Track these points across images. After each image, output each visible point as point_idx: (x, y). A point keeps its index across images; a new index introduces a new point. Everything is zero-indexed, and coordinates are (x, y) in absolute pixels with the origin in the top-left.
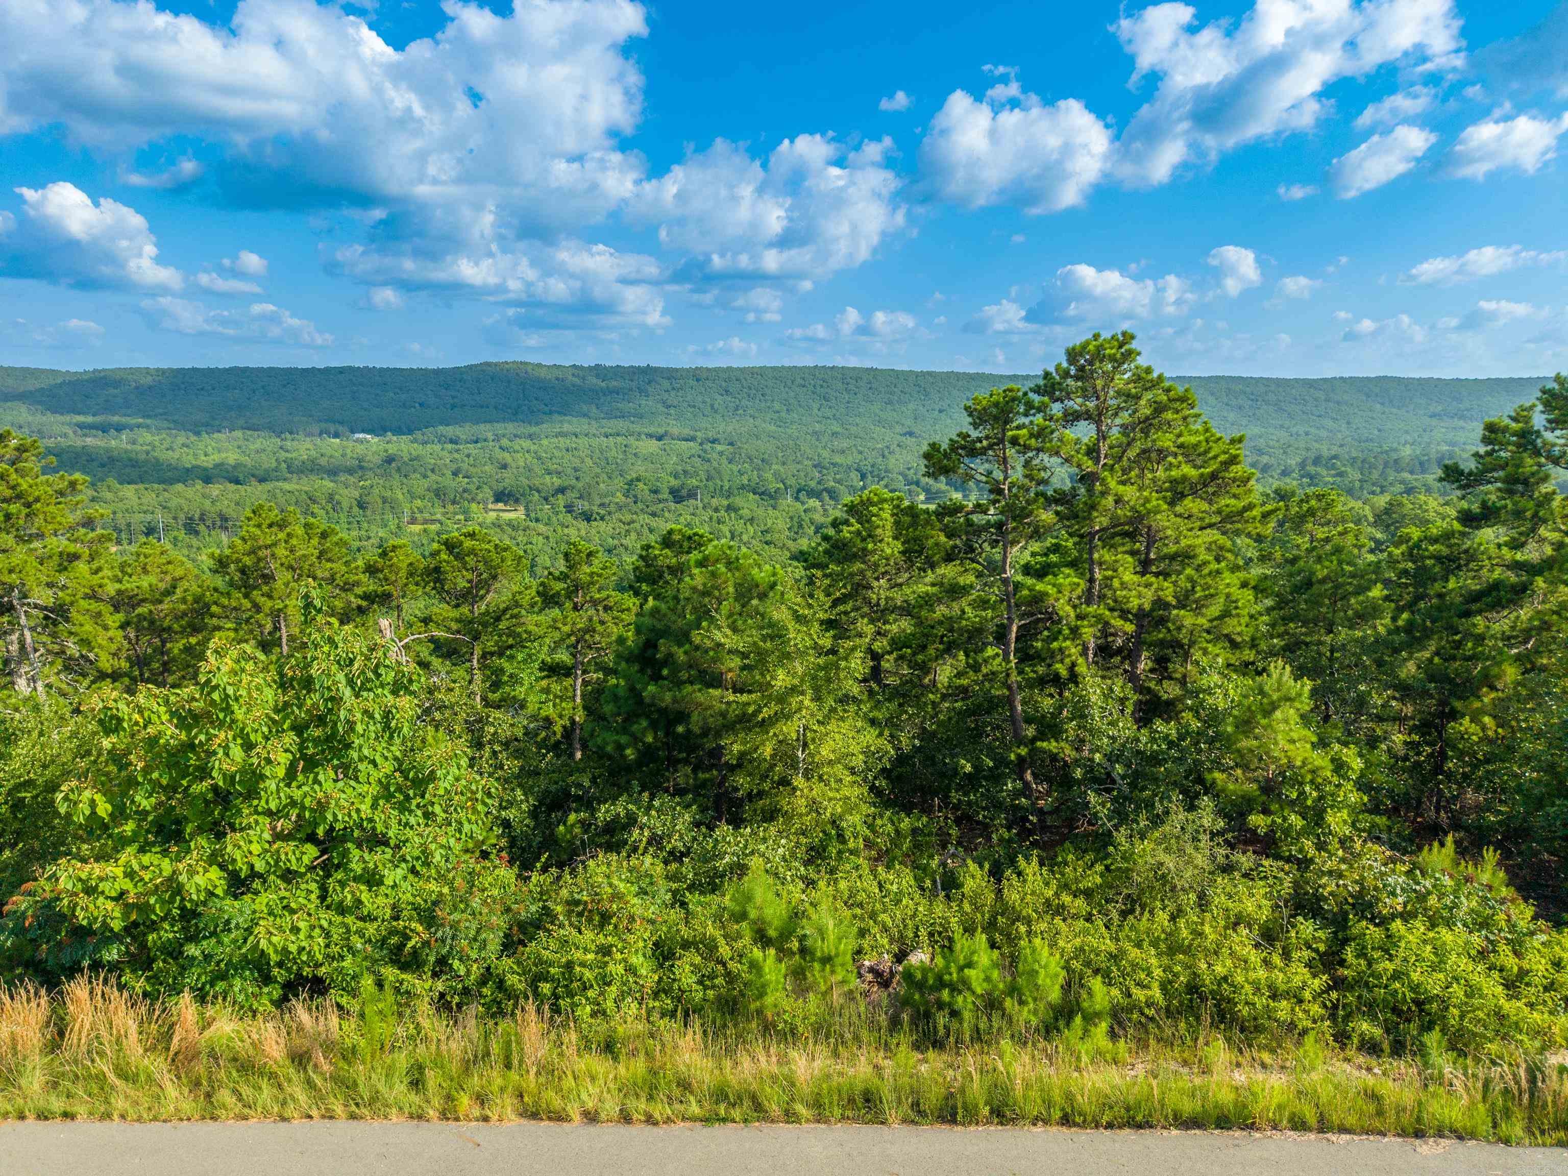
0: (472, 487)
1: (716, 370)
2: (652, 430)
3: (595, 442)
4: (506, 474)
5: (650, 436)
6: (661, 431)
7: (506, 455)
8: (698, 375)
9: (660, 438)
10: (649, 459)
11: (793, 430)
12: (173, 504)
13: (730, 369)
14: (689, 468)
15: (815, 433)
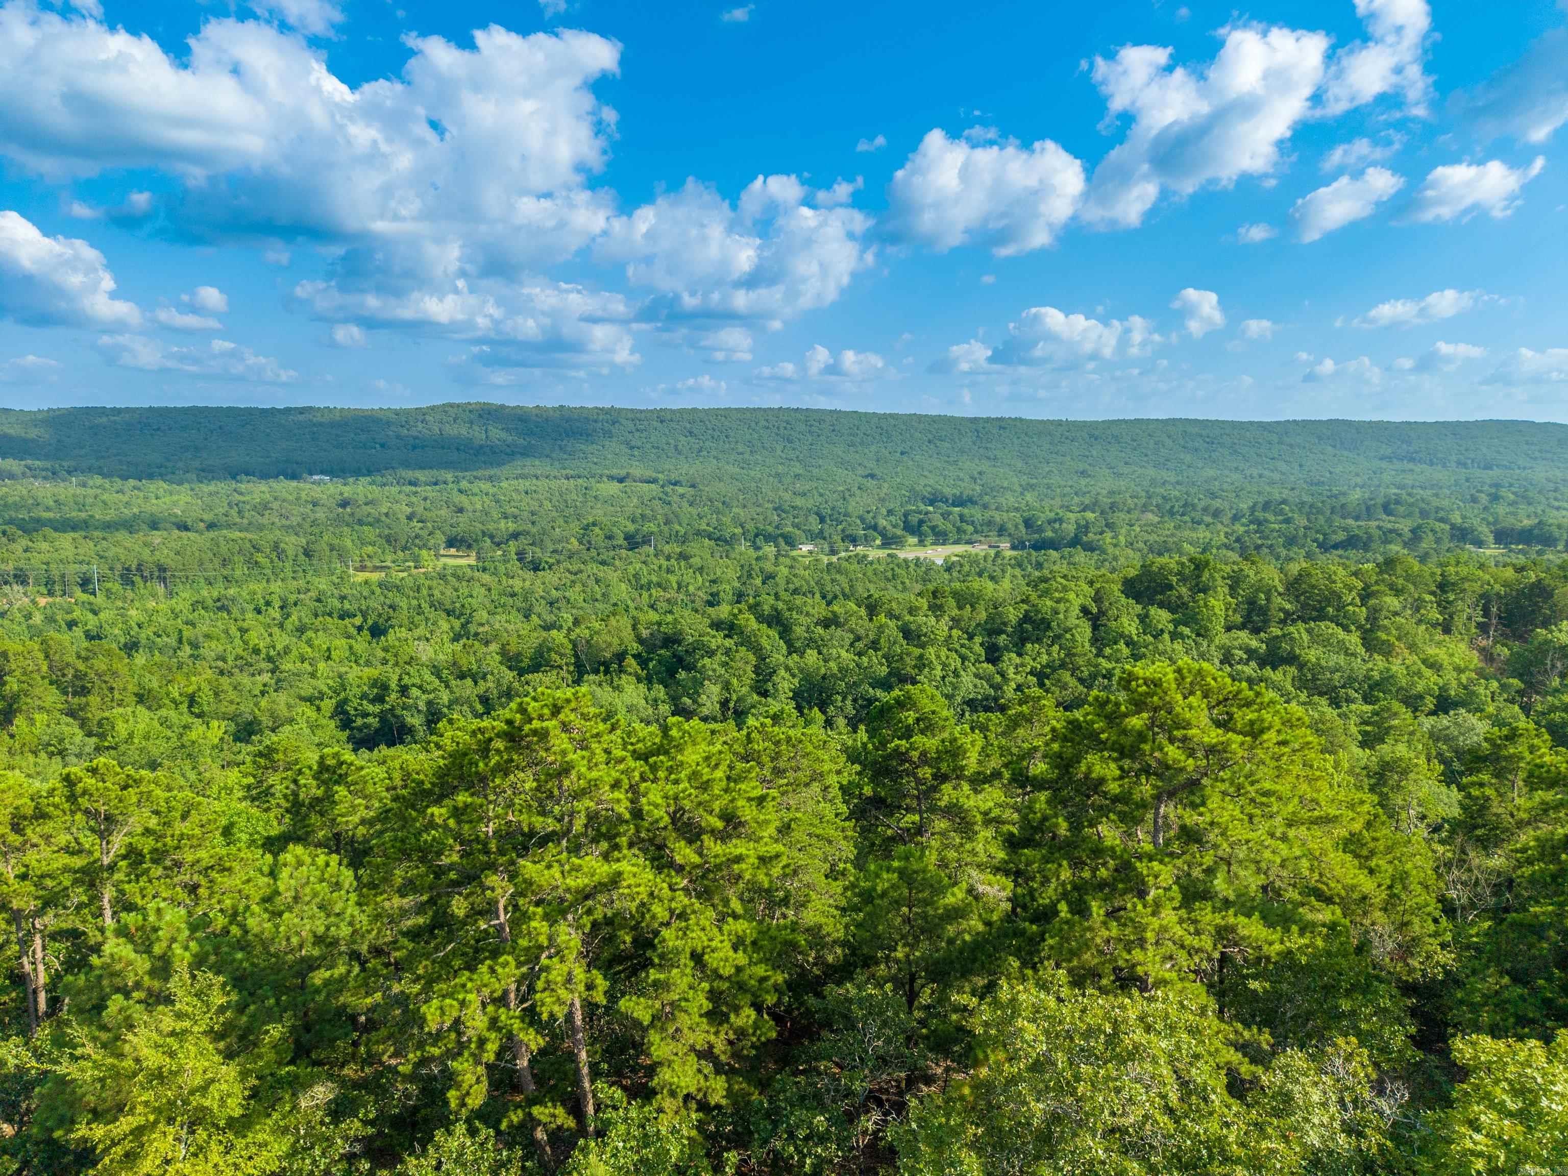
0: (424, 533)
1: (681, 411)
2: (615, 472)
3: (554, 484)
4: (463, 519)
5: (611, 478)
6: (623, 473)
7: (463, 498)
8: (662, 417)
9: (621, 481)
10: (609, 501)
11: (755, 473)
12: (110, 554)
13: (694, 410)
14: (648, 512)
15: (778, 475)
